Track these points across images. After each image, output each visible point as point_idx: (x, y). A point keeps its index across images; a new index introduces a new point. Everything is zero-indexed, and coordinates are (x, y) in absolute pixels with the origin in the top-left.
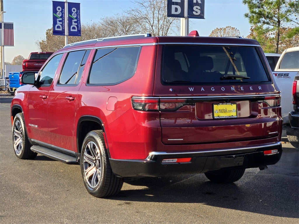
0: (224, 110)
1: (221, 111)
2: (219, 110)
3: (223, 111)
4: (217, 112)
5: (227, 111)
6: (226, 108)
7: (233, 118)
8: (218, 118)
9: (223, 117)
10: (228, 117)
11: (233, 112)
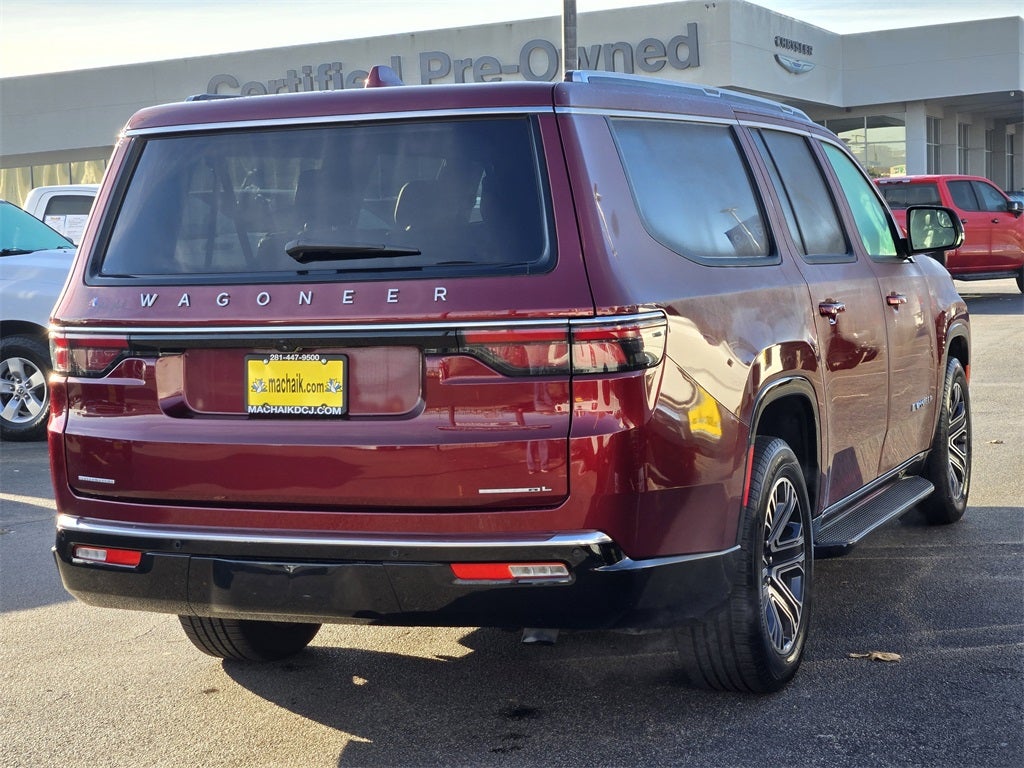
0: (288, 381)
1: (278, 386)
2: (271, 381)
3: (284, 385)
4: (264, 390)
5: (304, 387)
6: (298, 375)
7: (324, 417)
8: (260, 410)
9: (281, 410)
10: (302, 411)
11: (329, 390)
